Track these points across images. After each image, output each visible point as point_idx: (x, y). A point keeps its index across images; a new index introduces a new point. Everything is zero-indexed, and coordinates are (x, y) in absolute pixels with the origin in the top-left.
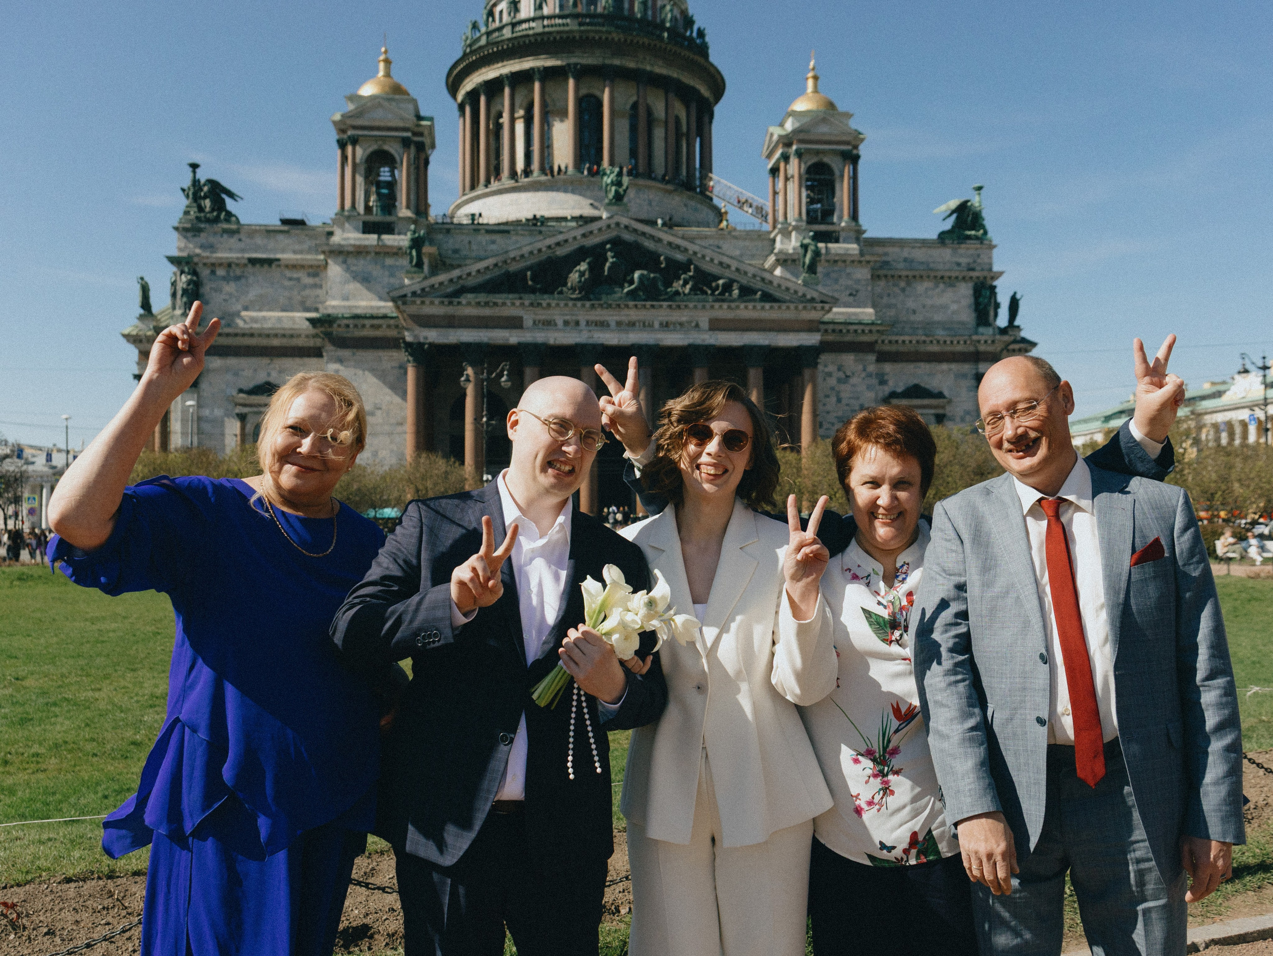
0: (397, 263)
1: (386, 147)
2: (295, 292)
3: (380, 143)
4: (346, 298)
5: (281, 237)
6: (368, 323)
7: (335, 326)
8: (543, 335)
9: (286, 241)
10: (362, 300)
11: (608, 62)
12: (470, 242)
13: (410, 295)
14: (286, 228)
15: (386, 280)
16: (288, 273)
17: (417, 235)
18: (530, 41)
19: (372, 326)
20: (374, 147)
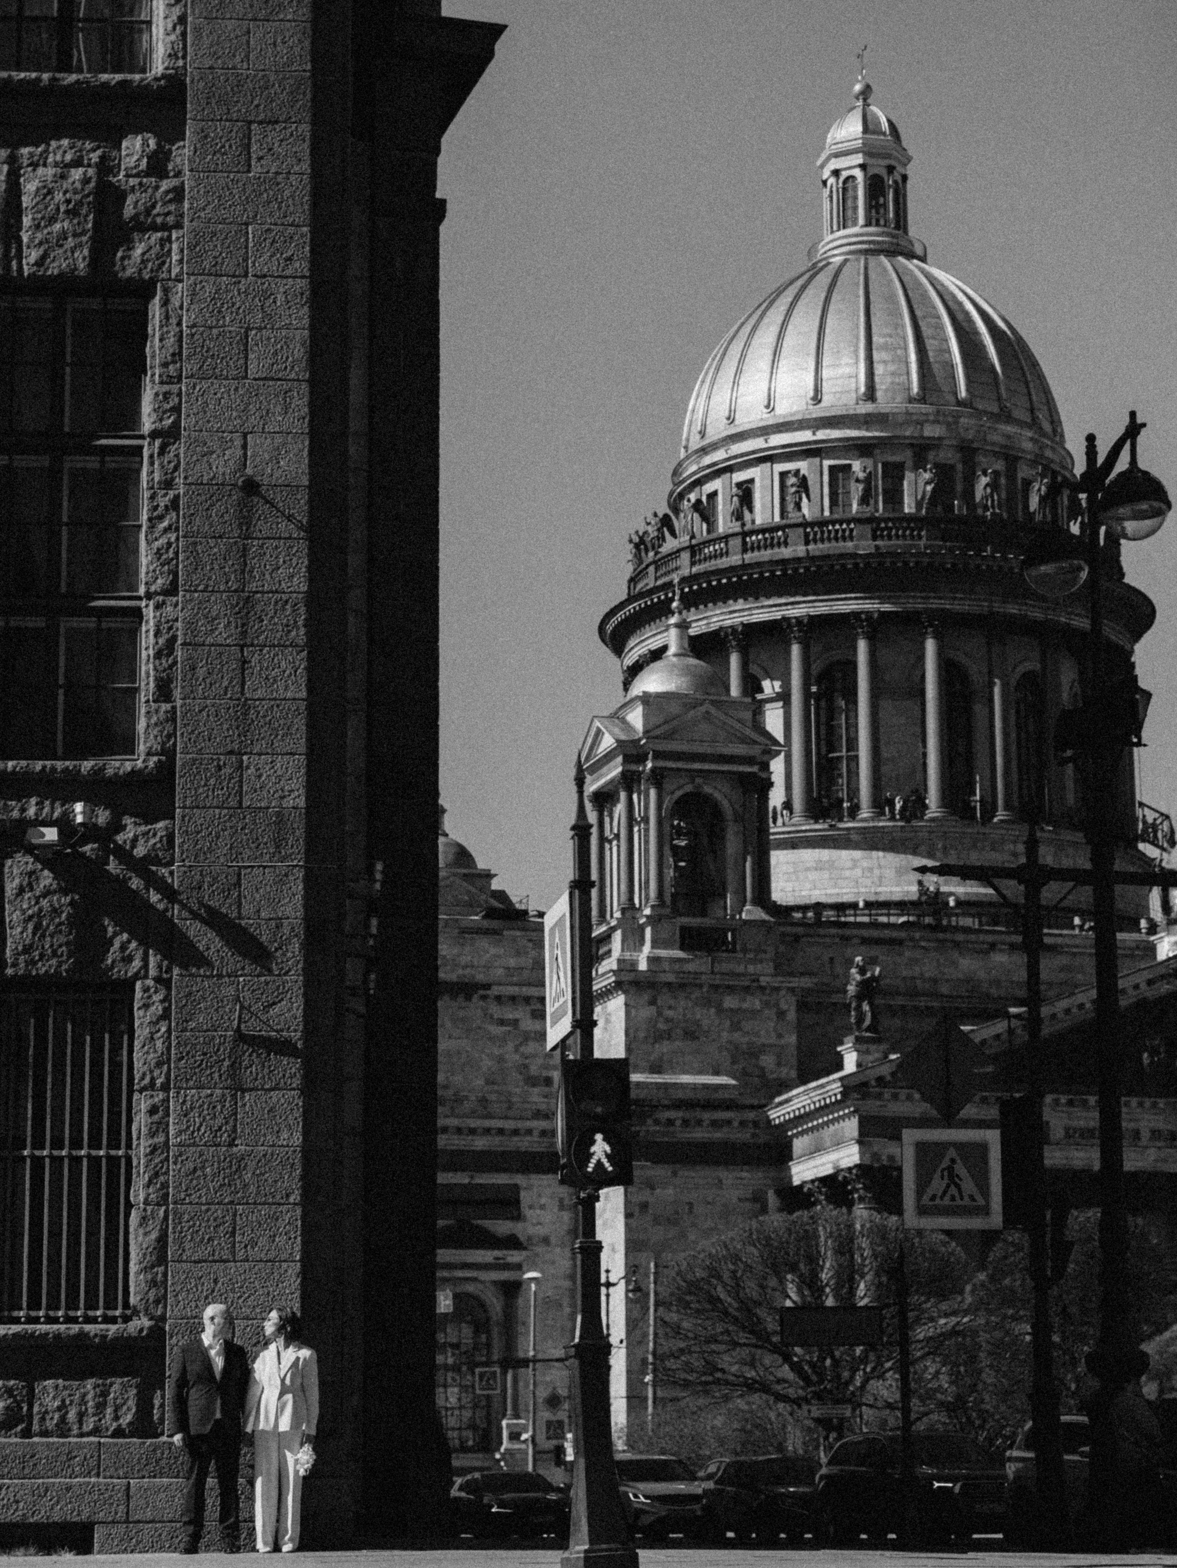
0: (745, 1006)
1: (707, 790)
2: (510, 1046)
3: (698, 780)
4: (656, 1069)
5: (483, 942)
6: (707, 1116)
7: (649, 1121)
8: (1081, 1154)
9: (493, 951)
10: (685, 1072)
11: (997, 607)
12: (832, 959)
13: (873, 1083)
14: (495, 924)
15: (725, 1034)
16: (495, 1010)
17: (869, 975)
18: (856, 565)
19: (714, 1124)
20: (689, 788)
